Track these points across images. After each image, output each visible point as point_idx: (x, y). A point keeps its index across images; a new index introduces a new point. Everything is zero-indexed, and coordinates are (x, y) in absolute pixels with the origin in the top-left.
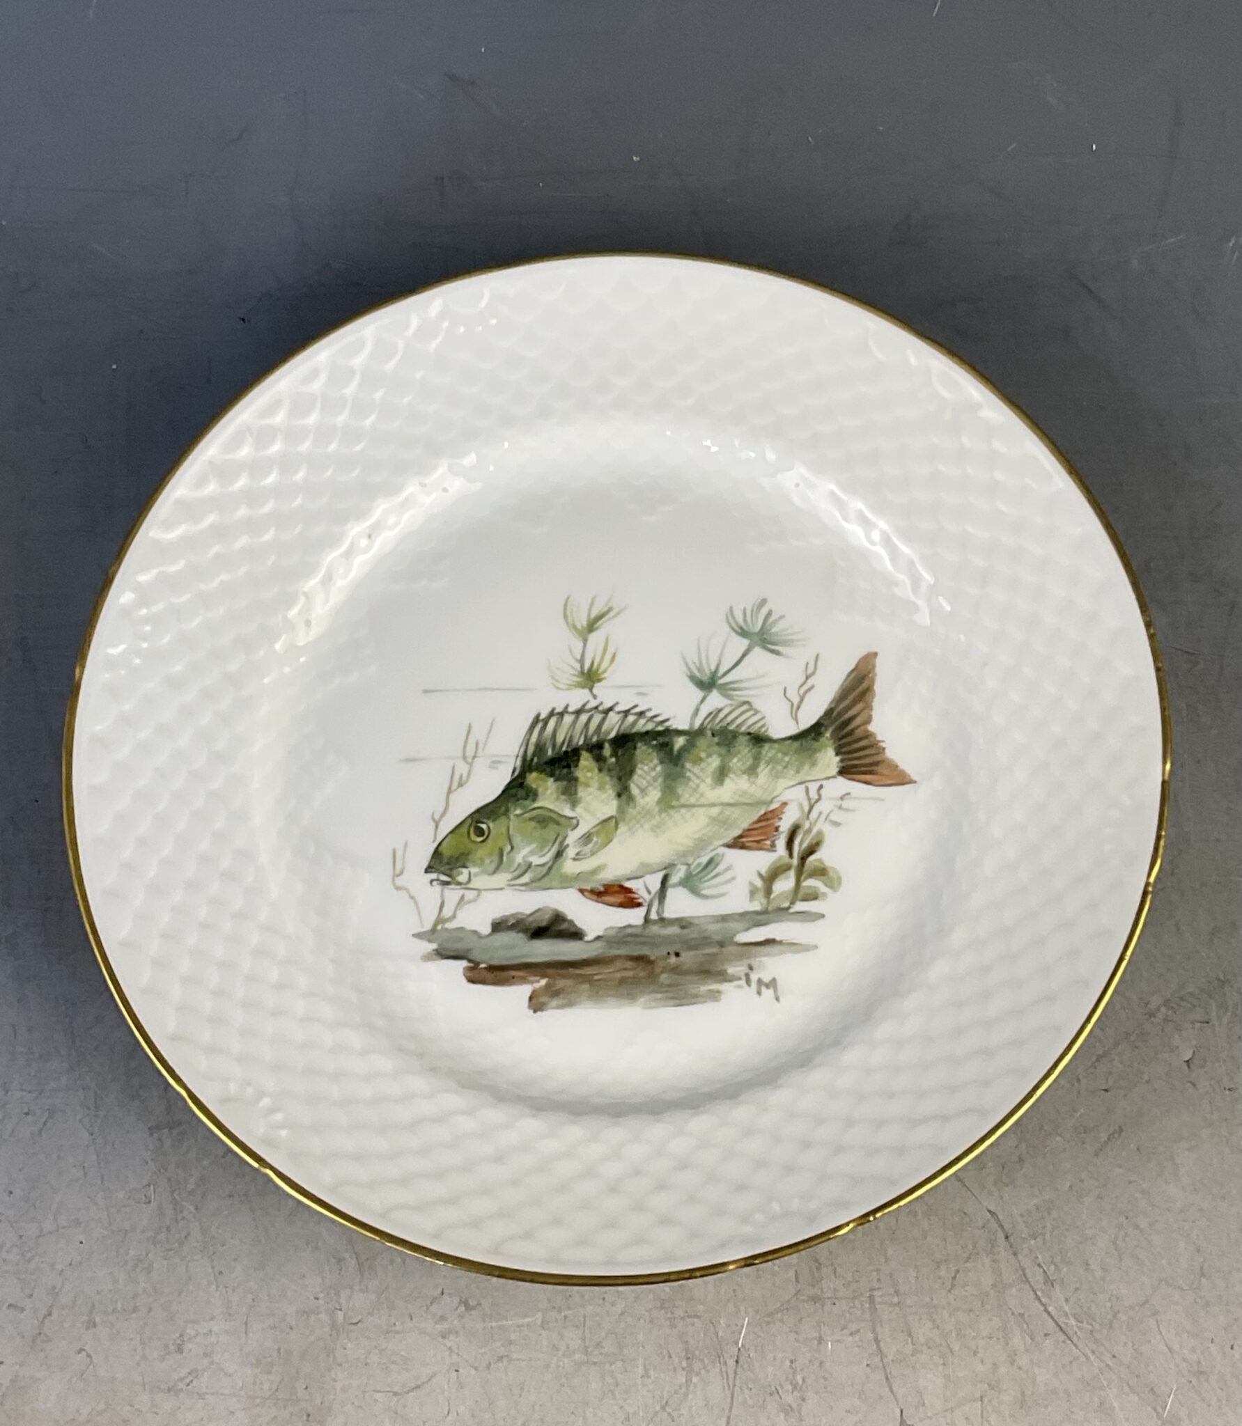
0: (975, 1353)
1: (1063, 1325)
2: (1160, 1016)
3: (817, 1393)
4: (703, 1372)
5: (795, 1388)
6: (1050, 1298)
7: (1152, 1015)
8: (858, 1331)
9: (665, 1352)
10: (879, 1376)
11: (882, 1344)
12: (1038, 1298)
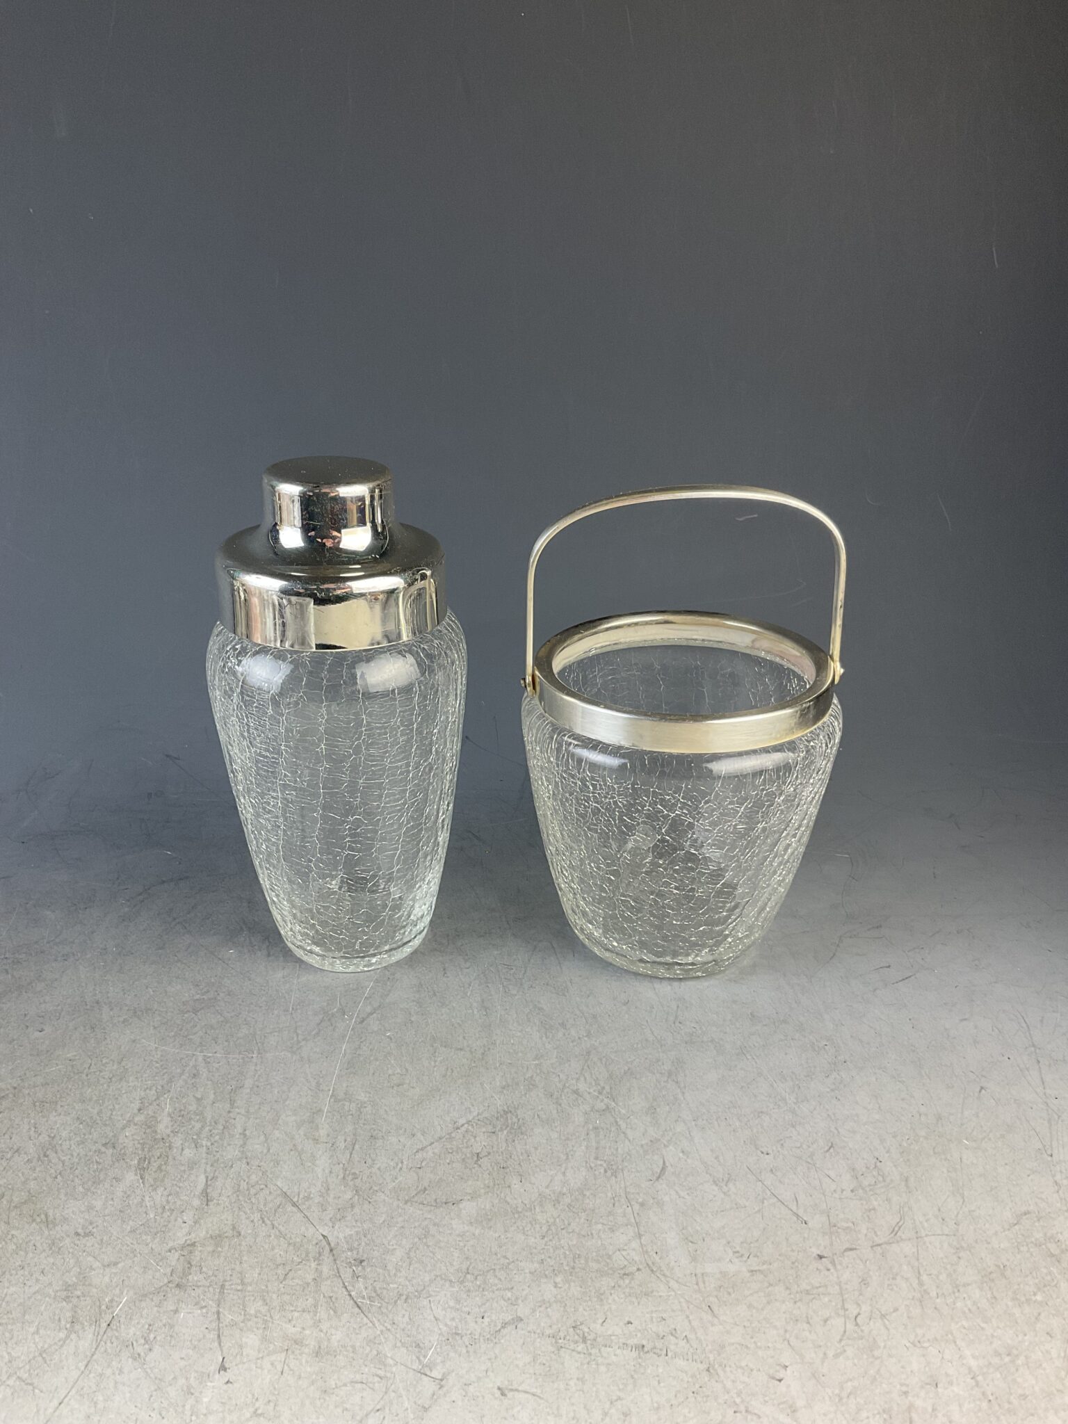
0: (290, 1321)
1: (360, 1304)
2: (463, 1129)
3: (161, 1346)
4: (80, 1332)
5: (146, 1341)
6: (353, 1286)
7: (458, 1128)
8: (205, 1307)
9: (57, 1318)
10: (213, 1335)
11: (221, 1315)
12: (346, 1287)
